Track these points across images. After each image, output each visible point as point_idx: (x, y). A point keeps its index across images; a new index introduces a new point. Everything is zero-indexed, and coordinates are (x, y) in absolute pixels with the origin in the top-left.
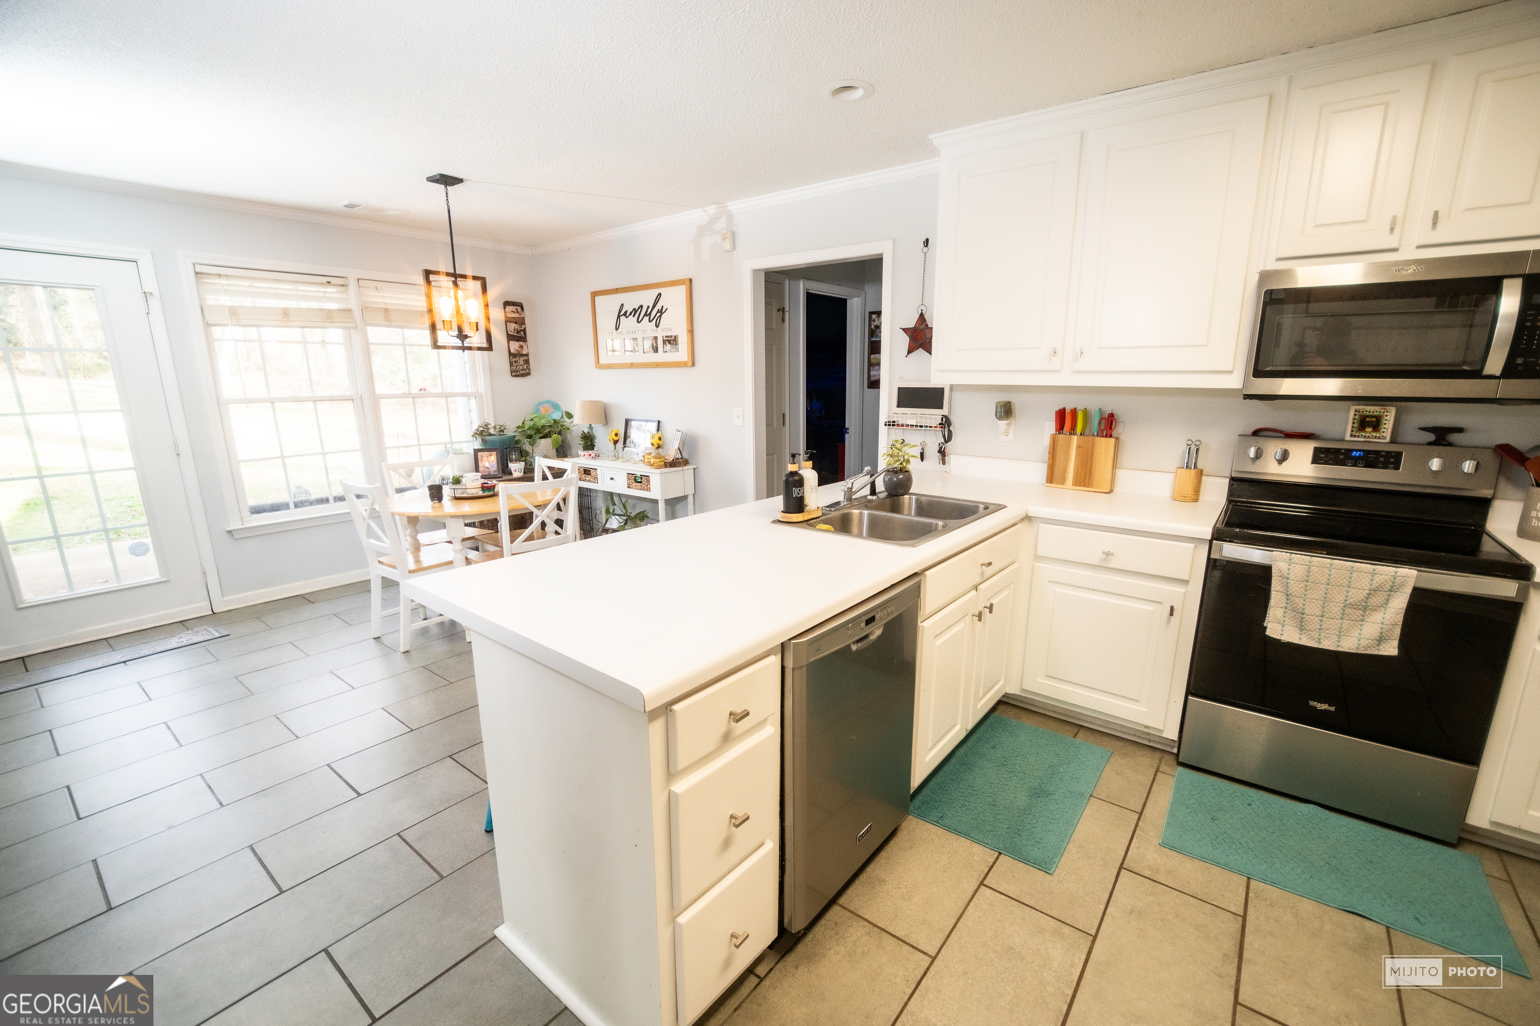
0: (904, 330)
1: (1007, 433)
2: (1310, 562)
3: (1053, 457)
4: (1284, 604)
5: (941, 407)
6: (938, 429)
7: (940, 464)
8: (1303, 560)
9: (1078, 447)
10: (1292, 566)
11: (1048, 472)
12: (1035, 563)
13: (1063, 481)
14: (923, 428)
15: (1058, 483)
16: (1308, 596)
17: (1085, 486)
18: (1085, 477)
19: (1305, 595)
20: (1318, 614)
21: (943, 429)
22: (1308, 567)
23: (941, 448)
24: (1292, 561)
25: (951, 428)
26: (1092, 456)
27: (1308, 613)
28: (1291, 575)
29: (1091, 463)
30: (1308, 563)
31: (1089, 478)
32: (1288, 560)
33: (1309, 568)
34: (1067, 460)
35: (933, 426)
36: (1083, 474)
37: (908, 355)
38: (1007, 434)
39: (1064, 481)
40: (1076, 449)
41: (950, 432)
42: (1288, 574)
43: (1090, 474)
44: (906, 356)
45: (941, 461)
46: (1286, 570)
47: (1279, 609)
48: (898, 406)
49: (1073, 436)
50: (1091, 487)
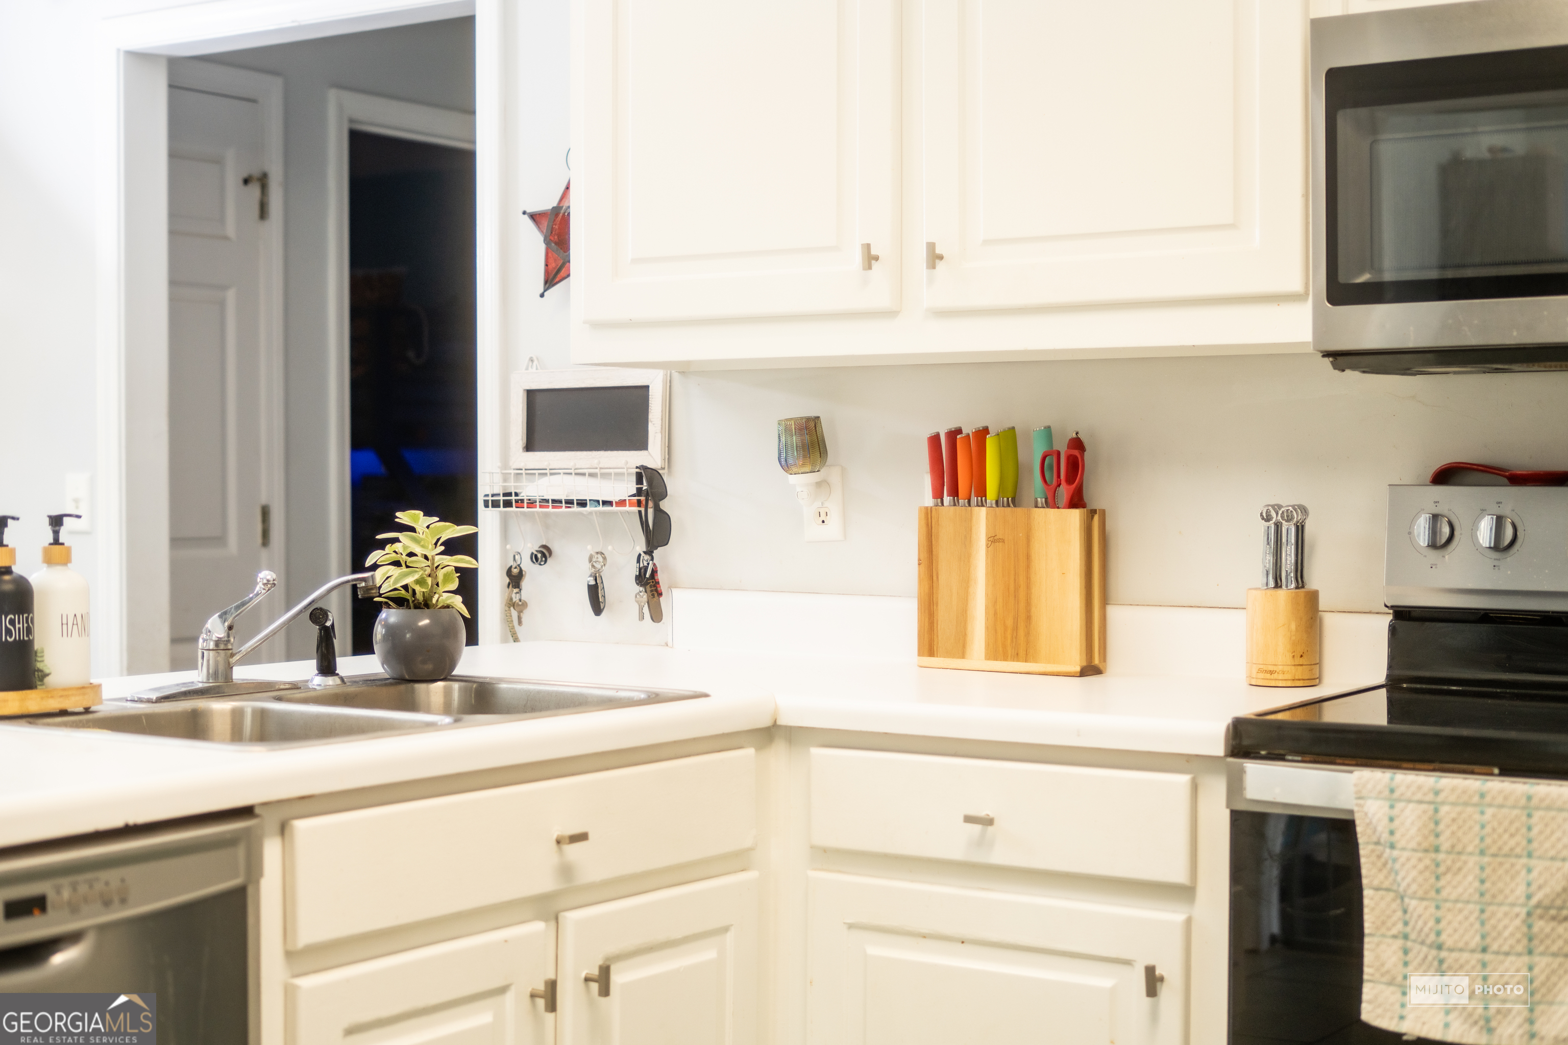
0: (535, 217)
1: (823, 514)
2: (1437, 793)
3: (931, 577)
4: (1400, 926)
5: (641, 443)
6: (627, 508)
7: (642, 617)
8: (1420, 788)
9: (993, 540)
10: (1400, 806)
11: (920, 621)
12: (812, 874)
13: (960, 649)
14: (588, 509)
15: (949, 654)
16: (1444, 894)
17: (1016, 657)
18: (1016, 628)
19: (1438, 891)
20: (1473, 945)
21: (643, 510)
22: (1432, 807)
23: (642, 571)
24: (1396, 795)
25: (665, 505)
26: (1028, 567)
27: (1449, 943)
28: (1398, 835)
29: (1028, 587)
30: (1430, 797)
31: (1028, 634)
32: (1387, 793)
33: (1436, 811)
34: (966, 582)
35: (614, 498)
36: (1010, 622)
37: (545, 291)
38: (823, 517)
39: (964, 646)
40: (988, 547)
41: (663, 519)
42: (1392, 833)
43: (1029, 618)
44: (542, 296)
45: (646, 610)
46: (1385, 821)
47: (1390, 941)
48: (529, 447)
49: (976, 510)
50: (1036, 661)
